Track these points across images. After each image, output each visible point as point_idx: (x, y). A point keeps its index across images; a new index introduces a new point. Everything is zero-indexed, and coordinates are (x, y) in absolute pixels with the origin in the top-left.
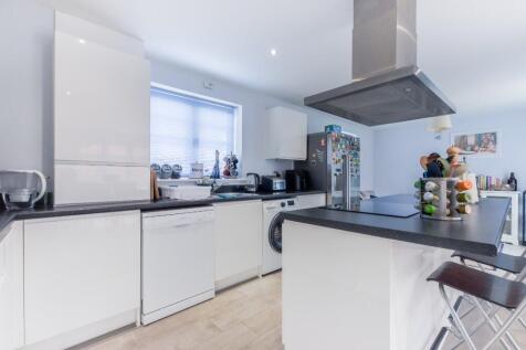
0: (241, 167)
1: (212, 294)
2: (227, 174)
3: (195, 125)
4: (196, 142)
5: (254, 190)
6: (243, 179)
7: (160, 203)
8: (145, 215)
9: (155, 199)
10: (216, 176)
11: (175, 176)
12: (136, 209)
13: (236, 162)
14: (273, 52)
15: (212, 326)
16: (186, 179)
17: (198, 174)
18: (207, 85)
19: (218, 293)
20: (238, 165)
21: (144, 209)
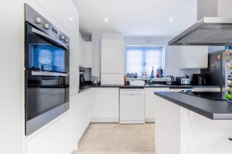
0: (165, 73)
1: (144, 122)
2: (158, 76)
3: (144, 57)
4: (144, 64)
5: (170, 83)
6: (165, 78)
7: (127, 86)
8: (121, 89)
9: (125, 85)
10: (152, 77)
11: (135, 77)
12: (118, 87)
13: (162, 71)
14: (171, 20)
15: (138, 132)
16: (140, 78)
17: (144, 76)
18: (148, 41)
19: (146, 123)
20: (163, 72)
21: (121, 87)
